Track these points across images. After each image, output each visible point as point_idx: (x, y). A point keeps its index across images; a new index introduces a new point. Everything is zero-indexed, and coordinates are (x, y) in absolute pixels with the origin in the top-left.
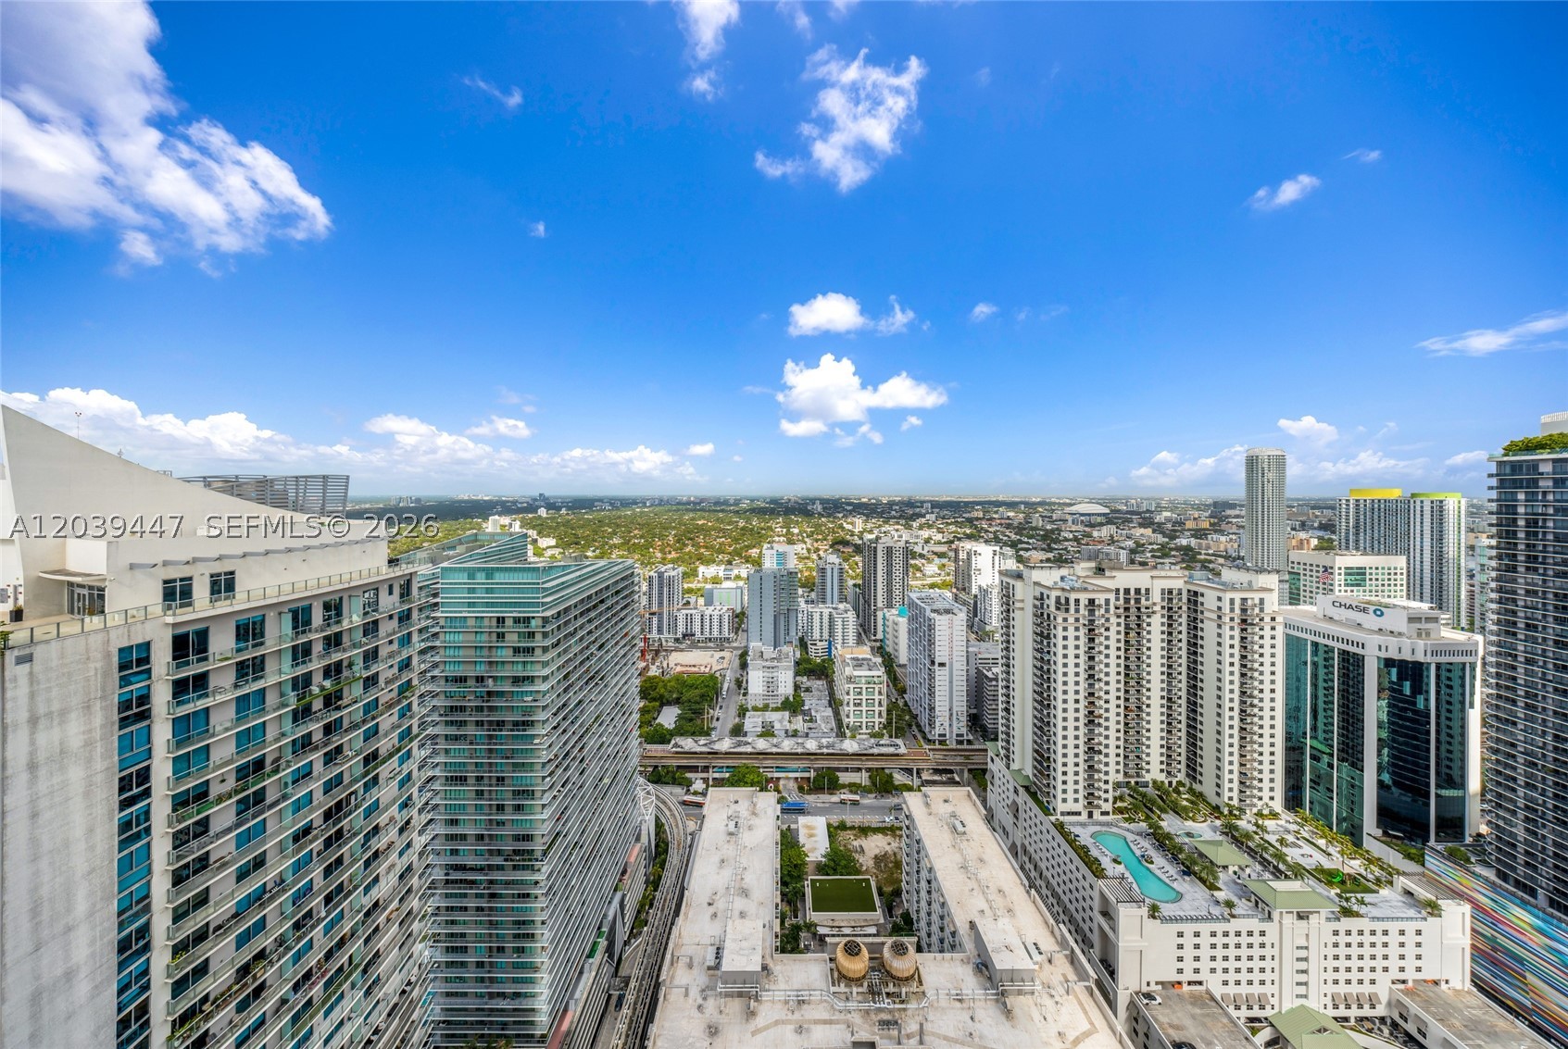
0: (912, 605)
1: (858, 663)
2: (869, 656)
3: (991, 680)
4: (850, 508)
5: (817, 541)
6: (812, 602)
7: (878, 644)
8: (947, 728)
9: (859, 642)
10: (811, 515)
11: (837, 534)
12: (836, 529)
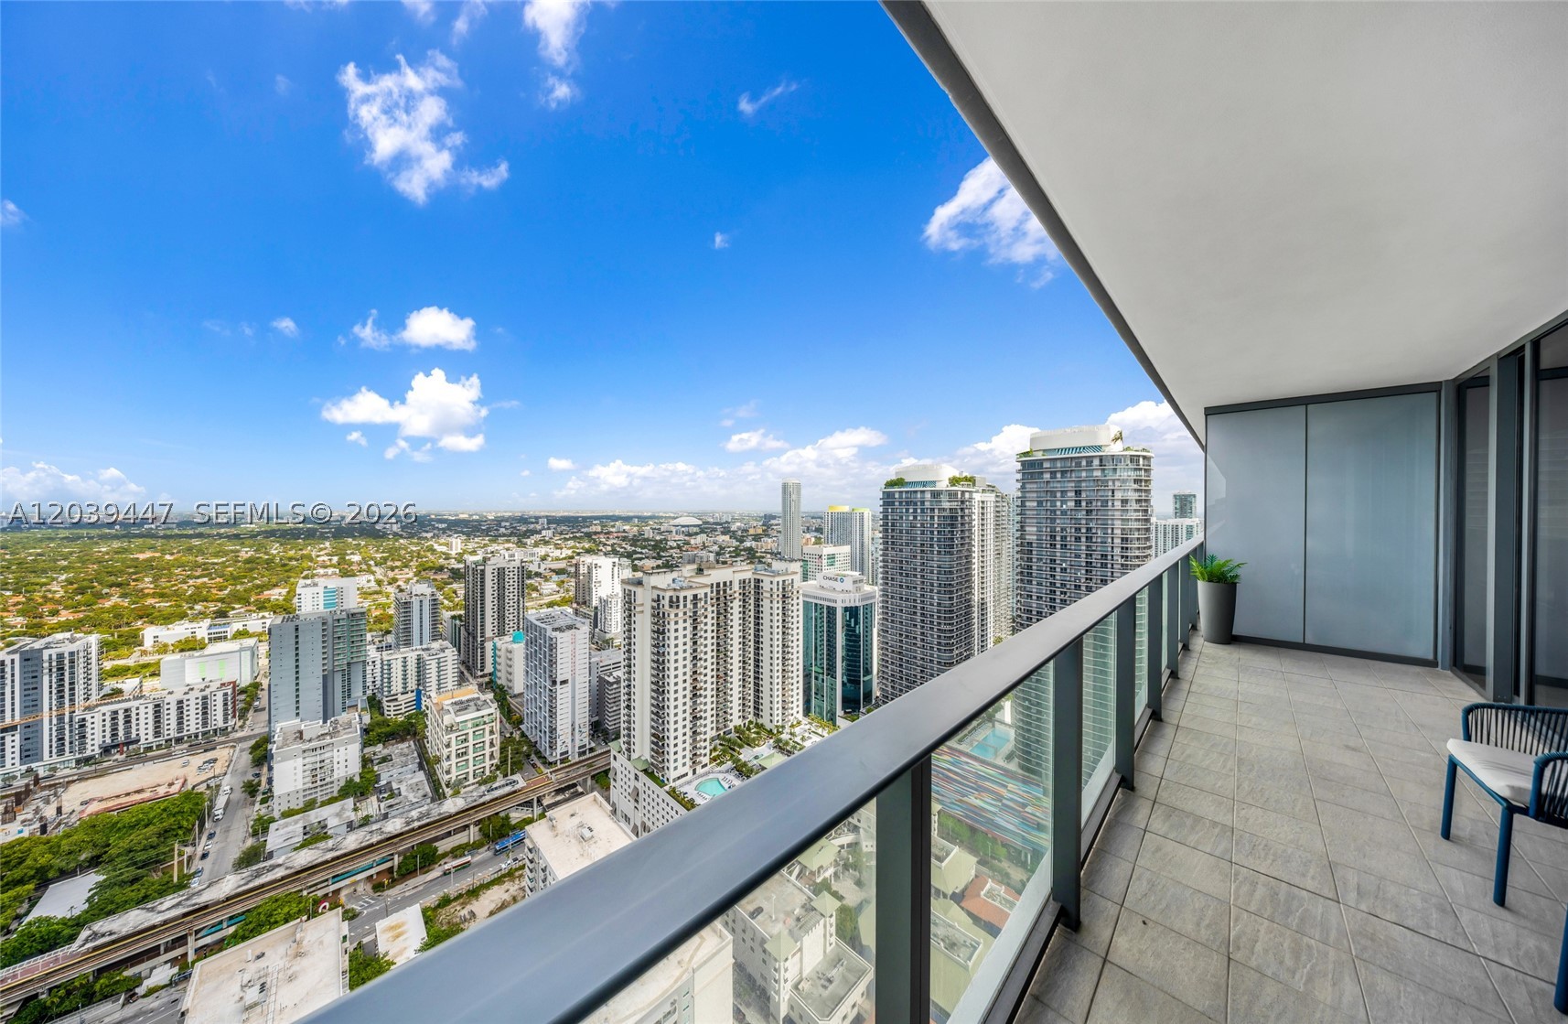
0: (530, 627)
1: (462, 706)
2: (476, 696)
3: (612, 684)
4: (444, 526)
5: (392, 569)
6: (389, 647)
7: (487, 679)
8: (570, 745)
9: (462, 680)
10: (382, 537)
11: (424, 559)
12: (422, 553)
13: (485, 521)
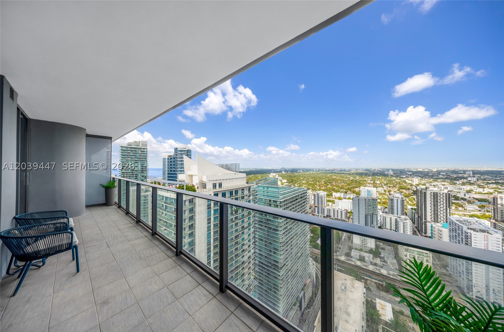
0: (451, 223)
4: (410, 173)
5: (390, 187)
6: (386, 213)
10: (387, 176)
11: (402, 185)
12: (401, 183)
13: (431, 172)
